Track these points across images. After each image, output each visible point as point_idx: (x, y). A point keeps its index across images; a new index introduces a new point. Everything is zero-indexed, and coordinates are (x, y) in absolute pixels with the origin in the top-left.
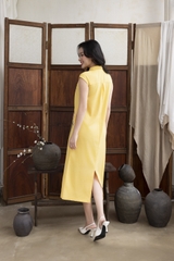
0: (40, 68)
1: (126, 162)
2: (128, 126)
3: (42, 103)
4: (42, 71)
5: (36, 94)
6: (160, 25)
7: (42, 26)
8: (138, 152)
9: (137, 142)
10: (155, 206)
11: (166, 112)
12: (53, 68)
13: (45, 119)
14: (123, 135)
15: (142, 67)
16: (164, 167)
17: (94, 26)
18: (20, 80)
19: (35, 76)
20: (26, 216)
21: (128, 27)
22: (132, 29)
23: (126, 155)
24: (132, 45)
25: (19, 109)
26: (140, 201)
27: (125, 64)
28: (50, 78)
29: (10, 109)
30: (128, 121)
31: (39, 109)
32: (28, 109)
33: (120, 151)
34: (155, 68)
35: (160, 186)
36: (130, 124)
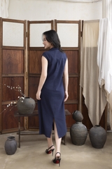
0: (22, 49)
1: (78, 109)
2: (79, 86)
3: (24, 71)
4: (24, 51)
5: (20, 66)
6: (99, 21)
7: (23, 22)
8: (85, 103)
9: (85, 96)
10: (96, 135)
11: (103, 77)
12: (31, 49)
13: (26, 82)
14: (76, 92)
15: (88, 48)
16: (102, 112)
17: (57, 22)
18: (10, 57)
19: (19, 54)
20: (13, 141)
21: (79, 22)
22: (81, 24)
23: (78, 104)
24: (81, 34)
25: (10, 75)
26: (86, 132)
27: (77, 46)
28: (29, 56)
29: (4, 76)
30: (79, 83)
31: (22, 75)
32: (15, 75)
33: (74, 102)
34: (96, 49)
35: (100, 123)
36: (80, 85)
